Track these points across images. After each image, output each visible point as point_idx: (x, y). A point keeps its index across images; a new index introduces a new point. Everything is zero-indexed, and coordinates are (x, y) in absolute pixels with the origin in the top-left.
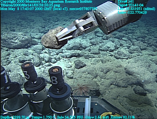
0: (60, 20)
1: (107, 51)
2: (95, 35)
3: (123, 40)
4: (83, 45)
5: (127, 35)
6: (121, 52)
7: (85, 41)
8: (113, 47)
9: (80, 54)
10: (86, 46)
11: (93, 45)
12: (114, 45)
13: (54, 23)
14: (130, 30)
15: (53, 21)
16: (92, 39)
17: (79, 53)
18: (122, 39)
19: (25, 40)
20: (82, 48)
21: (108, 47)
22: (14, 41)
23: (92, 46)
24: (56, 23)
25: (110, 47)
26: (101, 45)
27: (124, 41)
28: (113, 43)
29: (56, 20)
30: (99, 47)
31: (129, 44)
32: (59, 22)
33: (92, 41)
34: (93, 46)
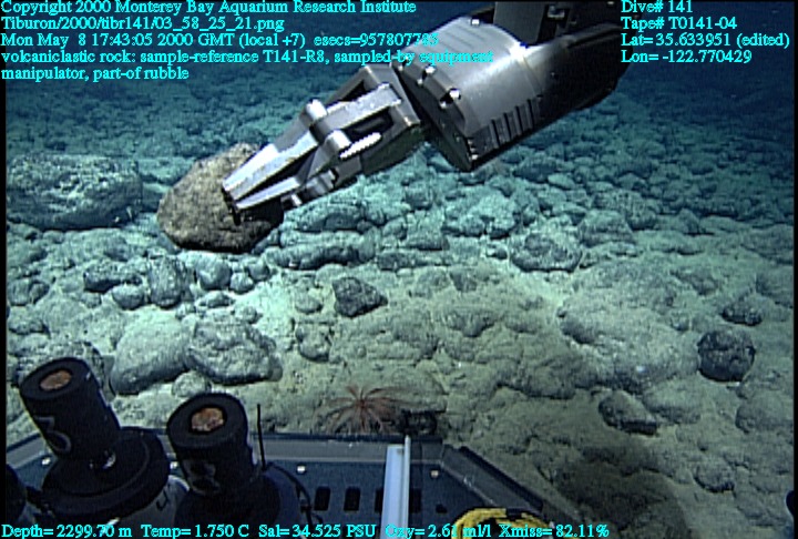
0: (271, 99)
1: (478, 236)
2: (429, 165)
3: (552, 185)
4: (370, 211)
5: (570, 165)
6: (544, 240)
7: (380, 190)
8: (505, 218)
9: (360, 252)
10: (385, 215)
11: (420, 208)
12: (513, 206)
13: (241, 109)
14: (584, 138)
15: (235, 102)
16: (412, 180)
17: (354, 247)
18: (546, 181)
19: (112, 188)
20: (367, 224)
21: (485, 219)
22: (62, 196)
23: (413, 212)
24: (253, 111)
25: (494, 215)
26: (453, 210)
27: (555, 190)
28: (504, 201)
29: (249, 98)
30: (443, 218)
31: (579, 204)
32: (263, 105)
33: (414, 190)
34: (417, 212)
